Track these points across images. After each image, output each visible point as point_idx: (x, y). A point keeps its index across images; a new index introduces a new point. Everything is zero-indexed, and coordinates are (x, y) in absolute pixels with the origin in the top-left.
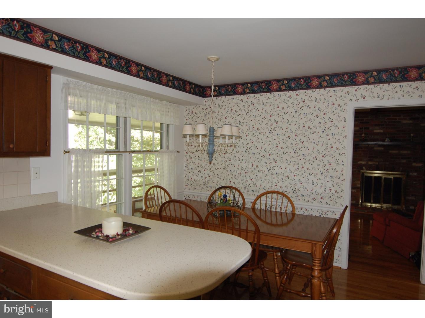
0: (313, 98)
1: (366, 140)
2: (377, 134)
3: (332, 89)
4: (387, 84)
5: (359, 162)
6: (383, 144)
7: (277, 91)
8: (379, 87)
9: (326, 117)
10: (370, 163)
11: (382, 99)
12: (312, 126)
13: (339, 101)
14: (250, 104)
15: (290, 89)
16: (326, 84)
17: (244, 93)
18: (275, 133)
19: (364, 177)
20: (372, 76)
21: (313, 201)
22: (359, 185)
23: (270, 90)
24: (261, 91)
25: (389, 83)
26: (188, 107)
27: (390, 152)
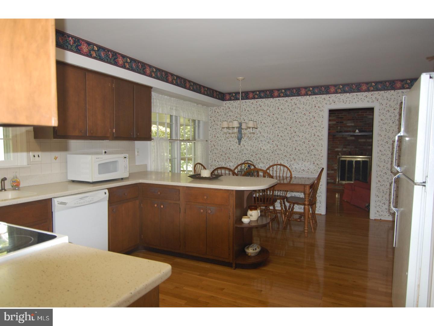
0: (302, 102)
1: (340, 132)
2: (349, 127)
3: (314, 96)
4: (349, 94)
5: (336, 149)
6: (354, 134)
7: (277, 97)
8: (343, 95)
9: (311, 115)
10: (344, 150)
11: (345, 103)
12: (301, 121)
13: (319, 105)
14: (258, 106)
15: (286, 96)
16: (310, 93)
17: (254, 98)
18: (277, 126)
19: (340, 161)
20: (339, 88)
21: (303, 171)
22: (336, 168)
23: (272, 97)
24: (266, 97)
25: (350, 93)
26: (211, 108)
27: (359, 140)
